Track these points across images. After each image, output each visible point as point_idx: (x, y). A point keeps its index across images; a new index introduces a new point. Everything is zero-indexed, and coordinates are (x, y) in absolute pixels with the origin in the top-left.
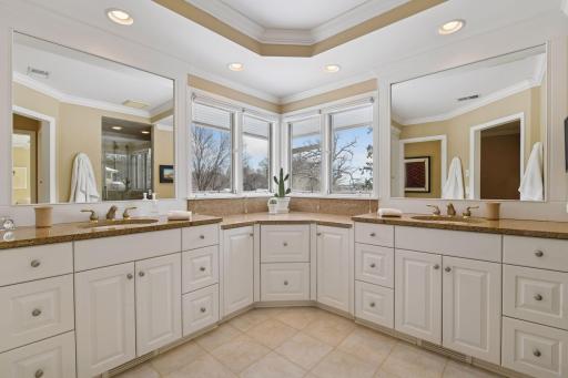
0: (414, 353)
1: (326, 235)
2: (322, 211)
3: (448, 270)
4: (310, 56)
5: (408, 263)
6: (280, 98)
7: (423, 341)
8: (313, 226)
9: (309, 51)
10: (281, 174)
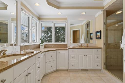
0: (81, 72)
1: (61, 53)
2: (53, 47)
3: (86, 55)
4: (58, 9)
5: (79, 56)
6: (40, 16)
7: (81, 69)
8: (57, 51)
9: (59, 8)
10: (42, 38)
